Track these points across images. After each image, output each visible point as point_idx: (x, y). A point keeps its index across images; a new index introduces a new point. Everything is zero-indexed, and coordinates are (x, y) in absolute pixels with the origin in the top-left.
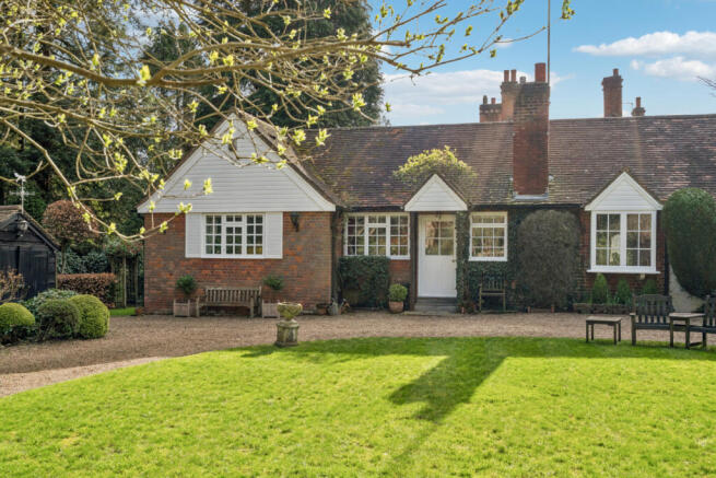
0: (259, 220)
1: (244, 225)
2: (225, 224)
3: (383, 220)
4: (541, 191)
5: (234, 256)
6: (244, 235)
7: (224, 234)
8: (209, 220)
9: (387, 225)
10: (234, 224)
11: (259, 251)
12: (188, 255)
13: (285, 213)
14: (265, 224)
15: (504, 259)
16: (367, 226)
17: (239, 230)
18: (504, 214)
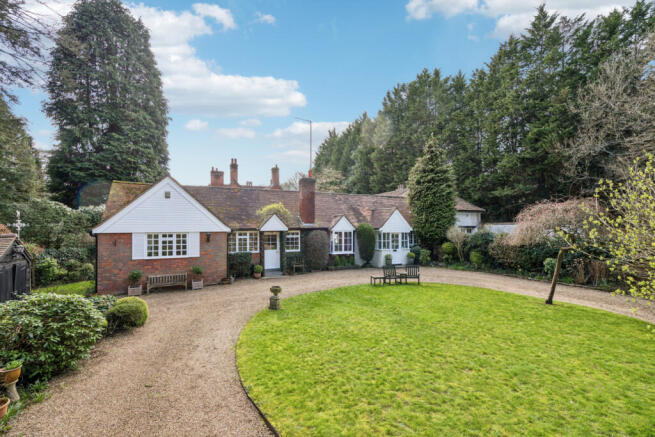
0: (184, 236)
1: (174, 239)
2: (161, 239)
3: (245, 234)
4: (313, 222)
5: (168, 257)
6: (175, 245)
7: (160, 245)
8: (149, 236)
9: (248, 237)
10: (168, 239)
11: (184, 253)
12: (134, 258)
13: (201, 233)
14: (188, 239)
15: (299, 250)
16: (238, 237)
17: (171, 242)
18: (299, 232)
